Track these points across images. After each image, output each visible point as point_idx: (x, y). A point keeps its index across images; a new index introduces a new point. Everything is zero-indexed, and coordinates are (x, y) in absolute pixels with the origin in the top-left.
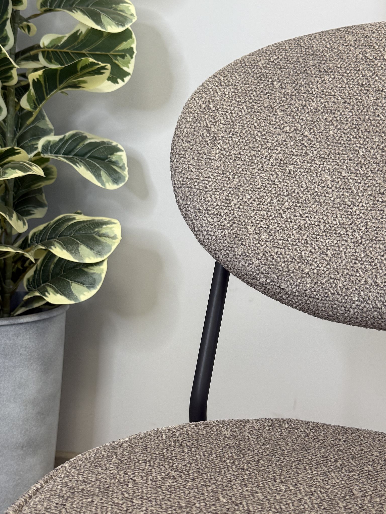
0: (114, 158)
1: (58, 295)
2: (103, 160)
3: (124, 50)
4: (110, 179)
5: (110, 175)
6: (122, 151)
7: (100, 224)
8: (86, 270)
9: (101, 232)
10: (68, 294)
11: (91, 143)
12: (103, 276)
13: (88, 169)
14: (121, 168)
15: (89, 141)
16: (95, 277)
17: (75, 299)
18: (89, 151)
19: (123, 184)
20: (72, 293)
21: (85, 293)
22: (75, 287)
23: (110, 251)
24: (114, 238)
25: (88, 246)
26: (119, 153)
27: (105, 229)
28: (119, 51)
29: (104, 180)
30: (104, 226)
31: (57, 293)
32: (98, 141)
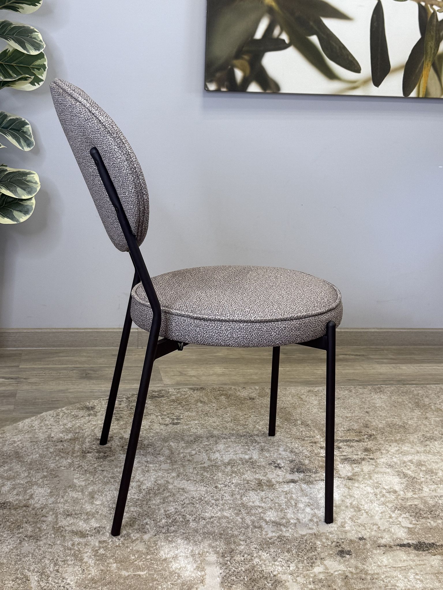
0: (25, 129)
1: (6, 219)
2: (19, 131)
3: (39, 65)
4: (25, 144)
5: (25, 141)
6: (29, 124)
7: (26, 174)
8: (21, 203)
9: (27, 179)
10: (13, 218)
11: (11, 119)
12: (34, 207)
13: (13, 138)
14: (29, 136)
15: (10, 118)
16: (28, 207)
17: (17, 221)
18: (10, 125)
19: (33, 147)
20: (15, 217)
21: (23, 217)
22: (16, 213)
23: (36, 192)
24: (36, 183)
25: (22, 188)
26: (27, 126)
27: (29, 178)
28: (36, 65)
29: (23, 145)
30: (28, 176)
31: (5, 217)
32: (14, 118)
